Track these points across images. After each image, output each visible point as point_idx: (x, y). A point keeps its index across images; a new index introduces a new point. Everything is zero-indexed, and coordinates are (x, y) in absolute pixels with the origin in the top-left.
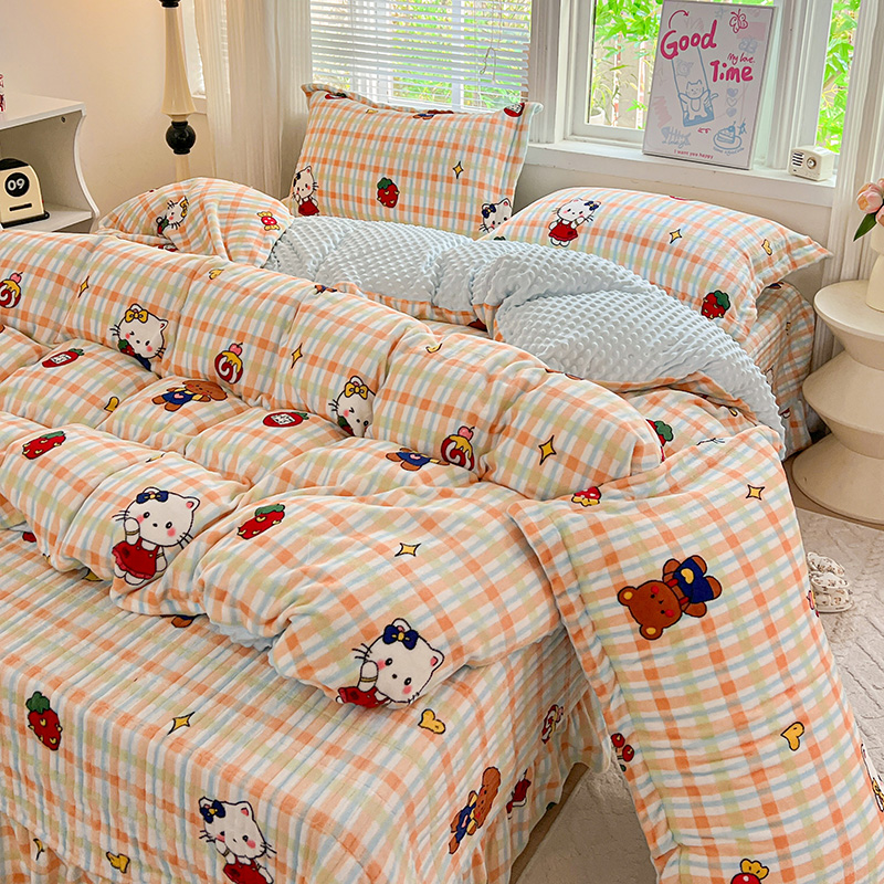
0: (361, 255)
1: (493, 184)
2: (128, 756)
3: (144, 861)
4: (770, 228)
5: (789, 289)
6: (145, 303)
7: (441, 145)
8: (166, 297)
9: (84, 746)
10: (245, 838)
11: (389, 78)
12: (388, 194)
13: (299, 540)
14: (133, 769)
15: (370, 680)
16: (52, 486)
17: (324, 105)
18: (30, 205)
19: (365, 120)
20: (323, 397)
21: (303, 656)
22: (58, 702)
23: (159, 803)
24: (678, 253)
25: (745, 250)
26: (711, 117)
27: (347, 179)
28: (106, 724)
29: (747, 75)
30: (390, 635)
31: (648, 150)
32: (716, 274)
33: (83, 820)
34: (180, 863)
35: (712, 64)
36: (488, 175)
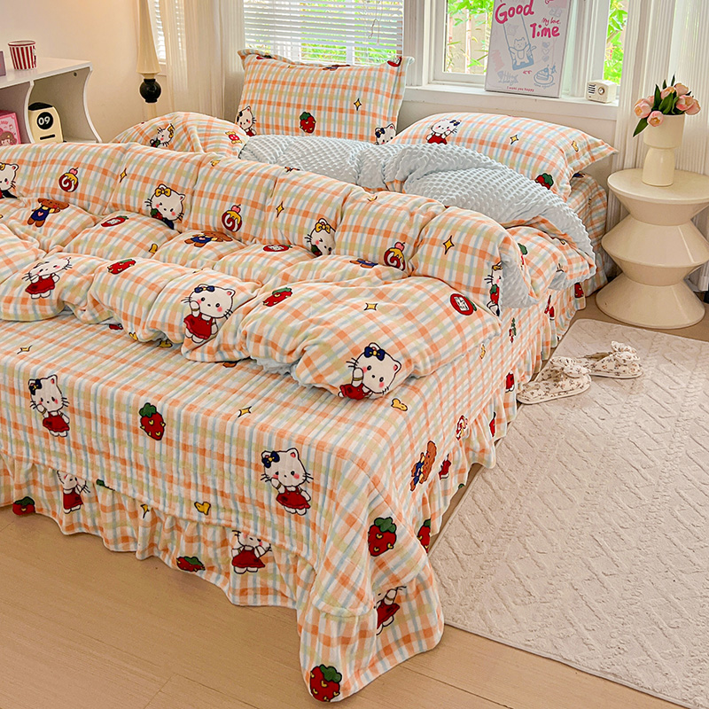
0: (303, 156)
1: (382, 114)
2: (212, 434)
3: (221, 505)
4: (576, 134)
5: (590, 178)
6: (168, 183)
7: (344, 87)
8: (183, 179)
9: (181, 432)
10: (293, 473)
11: (300, 44)
12: (308, 123)
13: (304, 305)
14: (216, 442)
15: (358, 379)
16: (133, 289)
17: (256, 63)
18: (53, 136)
19: (288, 73)
20: (300, 233)
21: (316, 369)
22: (162, 408)
23: (234, 460)
24: (517, 150)
25: (561, 147)
26: (531, 62)
27: (278, 114)
28: (197, 416)
29: (555, 33)
30: (368, 352)
31: (488, 88)
32: (543, 163)
33: (178, 484)
34: (247, 501)
35: (531, 26)
36: (379, 107)
